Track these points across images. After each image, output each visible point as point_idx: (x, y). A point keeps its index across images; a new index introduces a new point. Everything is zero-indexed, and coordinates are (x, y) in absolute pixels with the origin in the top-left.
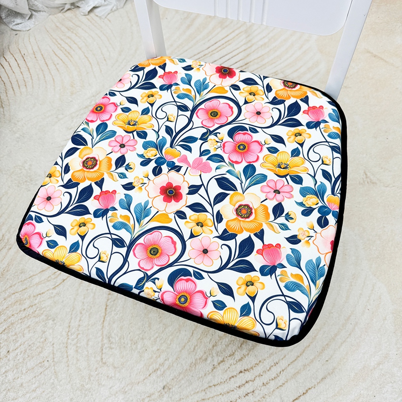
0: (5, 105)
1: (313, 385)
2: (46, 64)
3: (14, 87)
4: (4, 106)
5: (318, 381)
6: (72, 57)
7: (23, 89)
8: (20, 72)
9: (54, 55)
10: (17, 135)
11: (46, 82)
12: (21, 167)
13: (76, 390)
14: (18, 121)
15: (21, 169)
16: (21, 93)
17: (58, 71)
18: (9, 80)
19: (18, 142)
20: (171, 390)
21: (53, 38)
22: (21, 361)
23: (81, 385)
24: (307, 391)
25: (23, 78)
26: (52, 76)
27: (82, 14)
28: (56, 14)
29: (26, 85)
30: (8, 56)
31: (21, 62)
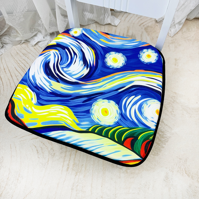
21: (15, 60)
27: (31, 46)
28: (17, 45)
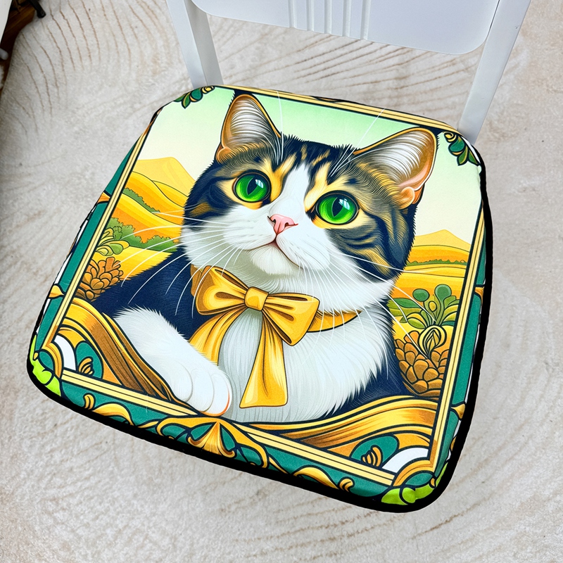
0: (60, 83)
1: (460, 512)
2: (120, 25)
3: (74, 58)
4: (58, 85)
5: (468, 507)
6: (156, 17)
7: (87, 63)
8: (82, 36)
9: (131, 12)
10: (76, 129)
11: (118, 52)
12: (79, 176)
13: (142, 484)
14: (77, 108)
15: (79, 179)
16: (83, 67)
17: (136, 37)
18: (66, 47)
19: (76, 138)
20: (267, 498)
22: (71, 438)
23: (149, 478)
24: (451, 519)
25: (87, 44)
26: (128, 45)
29: (90, 56)
30: (67, 12)
31: (84, 21)
